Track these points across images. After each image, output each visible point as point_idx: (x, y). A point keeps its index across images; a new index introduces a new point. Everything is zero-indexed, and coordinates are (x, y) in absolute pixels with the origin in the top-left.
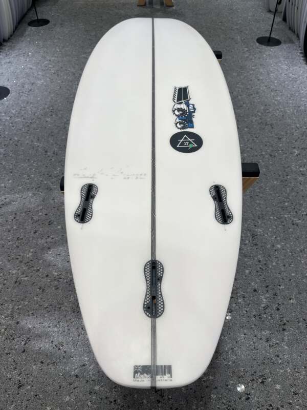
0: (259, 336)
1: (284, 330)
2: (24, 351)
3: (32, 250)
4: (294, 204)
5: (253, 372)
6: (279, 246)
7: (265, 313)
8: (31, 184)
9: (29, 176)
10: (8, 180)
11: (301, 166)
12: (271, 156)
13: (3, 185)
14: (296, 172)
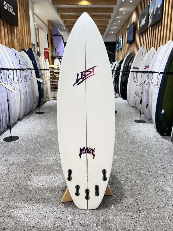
0: (127, 214)
1: (140, 212)
2: (10, 216)
3: (21, 180)
4: (146, 168)
5: (123, 228)
6: (138, 182)
7: (131, 206)
8: (27, 158)
9: (26, 155)
10: (17, 157)
11: (149, 155)
12: (135, 152)
13: (14, 158)
14: (147, 157)
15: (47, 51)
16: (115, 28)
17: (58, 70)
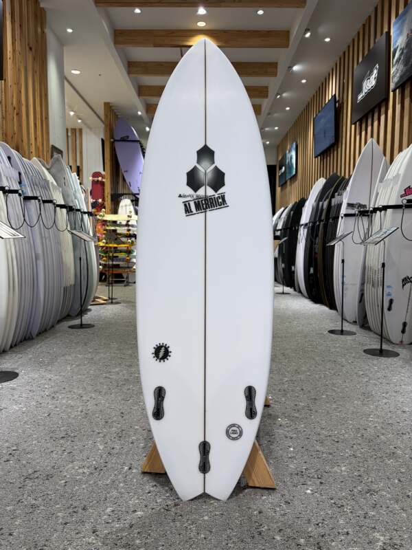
15: (100, 179)
16: (276, 128)
17: (126, 228)
